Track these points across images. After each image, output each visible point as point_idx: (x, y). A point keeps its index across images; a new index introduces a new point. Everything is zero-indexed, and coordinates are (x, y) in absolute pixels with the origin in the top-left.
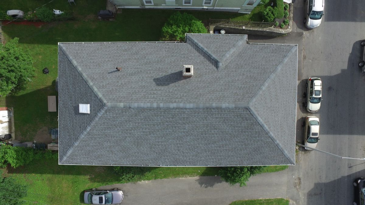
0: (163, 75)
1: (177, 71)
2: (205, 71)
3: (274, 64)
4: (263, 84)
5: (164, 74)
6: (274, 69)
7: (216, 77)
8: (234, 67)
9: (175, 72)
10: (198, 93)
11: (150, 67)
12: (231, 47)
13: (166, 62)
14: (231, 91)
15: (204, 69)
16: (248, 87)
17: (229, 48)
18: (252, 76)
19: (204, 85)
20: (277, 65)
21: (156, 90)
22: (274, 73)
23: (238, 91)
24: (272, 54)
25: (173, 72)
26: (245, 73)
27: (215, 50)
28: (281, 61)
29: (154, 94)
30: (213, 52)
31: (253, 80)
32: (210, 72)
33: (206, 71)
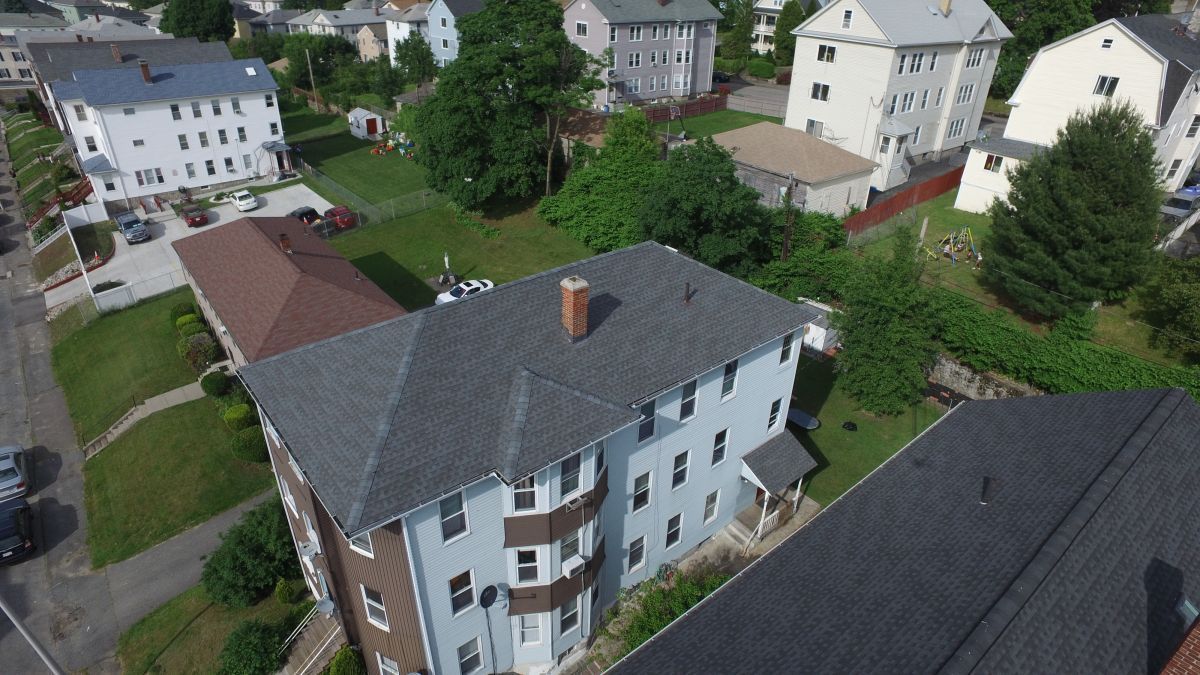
0: (612, 316)
1: (595, 332)
2: (546, 354)
3: (400, 435)
4: (411, 365)
5: (612, 319)
6: (396, 419)
7: (517, 348)
8: (494, 388)
9: (597, 330)
10: (531, 304)
11: (645, 324)
12: (529, 426)
13: (627, 343)
14: (472, 328)
15: (550, 358)
16: (441, 349)
17: (531, 421)
18: (443, 378)
19: (530, 322)
20: (392, 433)
21: (602, 285)
22: (393, 405)
23: (459, 333)
24: (415, 464)
25: (601, 328)
26: (461, 381)
27: (558, 402)
28: (385, 452)
29: (600, 278)
30: (558, 393)
31: (437, 370)
32: (534, 355)
33: (543, 353)
